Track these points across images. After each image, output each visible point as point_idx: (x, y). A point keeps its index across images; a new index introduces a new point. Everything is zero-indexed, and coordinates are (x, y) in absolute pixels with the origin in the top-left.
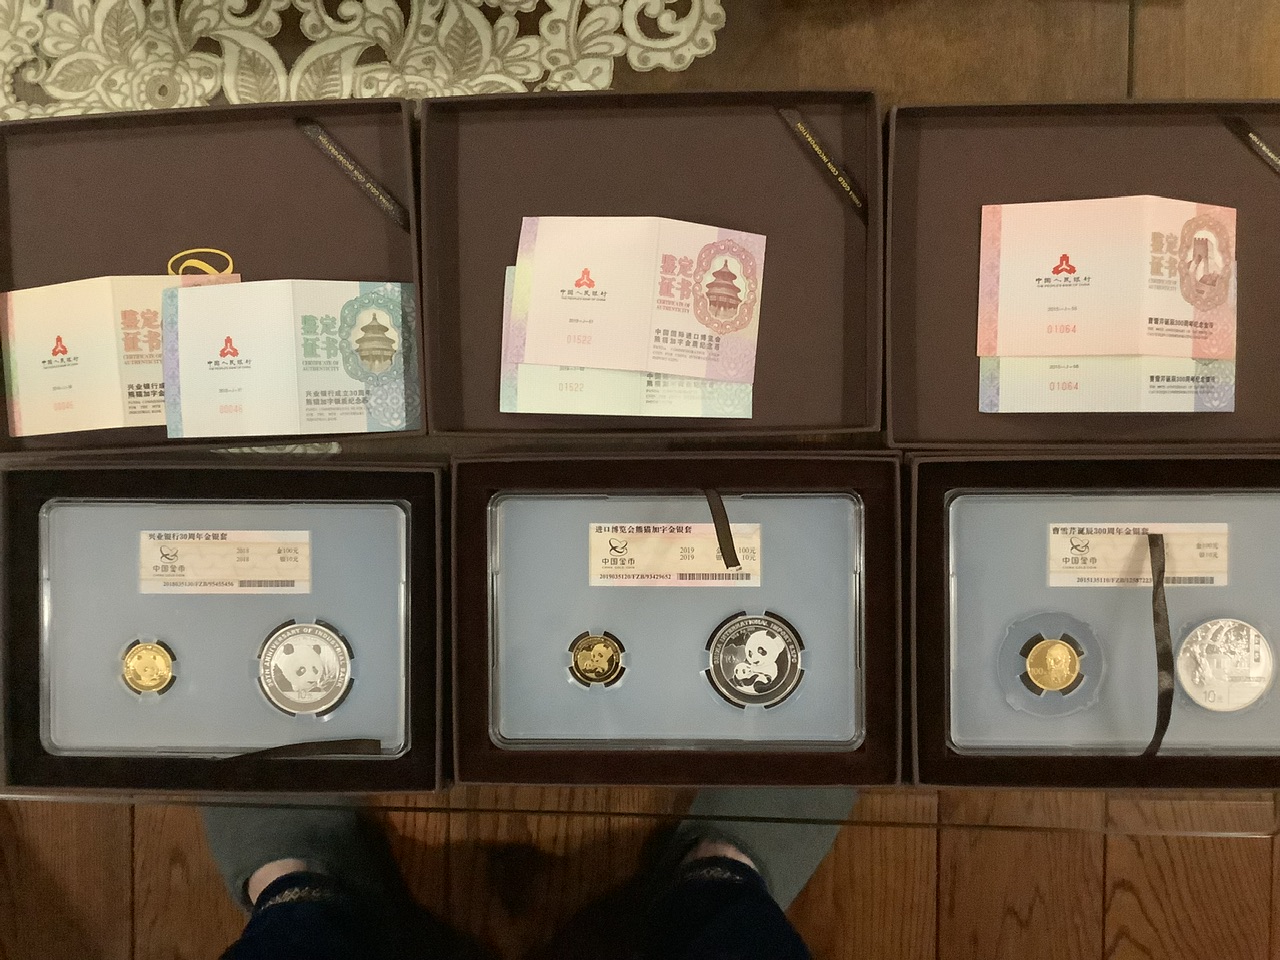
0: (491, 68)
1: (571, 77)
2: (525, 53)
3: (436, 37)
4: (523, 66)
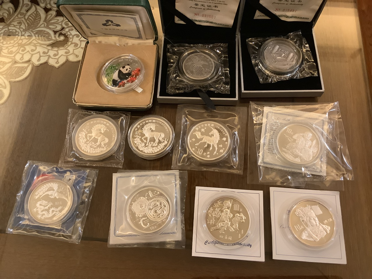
0: (43, 26)
1: (72, 30)
2: (57, 22)
3: (25, 16)
4: (54, 26)
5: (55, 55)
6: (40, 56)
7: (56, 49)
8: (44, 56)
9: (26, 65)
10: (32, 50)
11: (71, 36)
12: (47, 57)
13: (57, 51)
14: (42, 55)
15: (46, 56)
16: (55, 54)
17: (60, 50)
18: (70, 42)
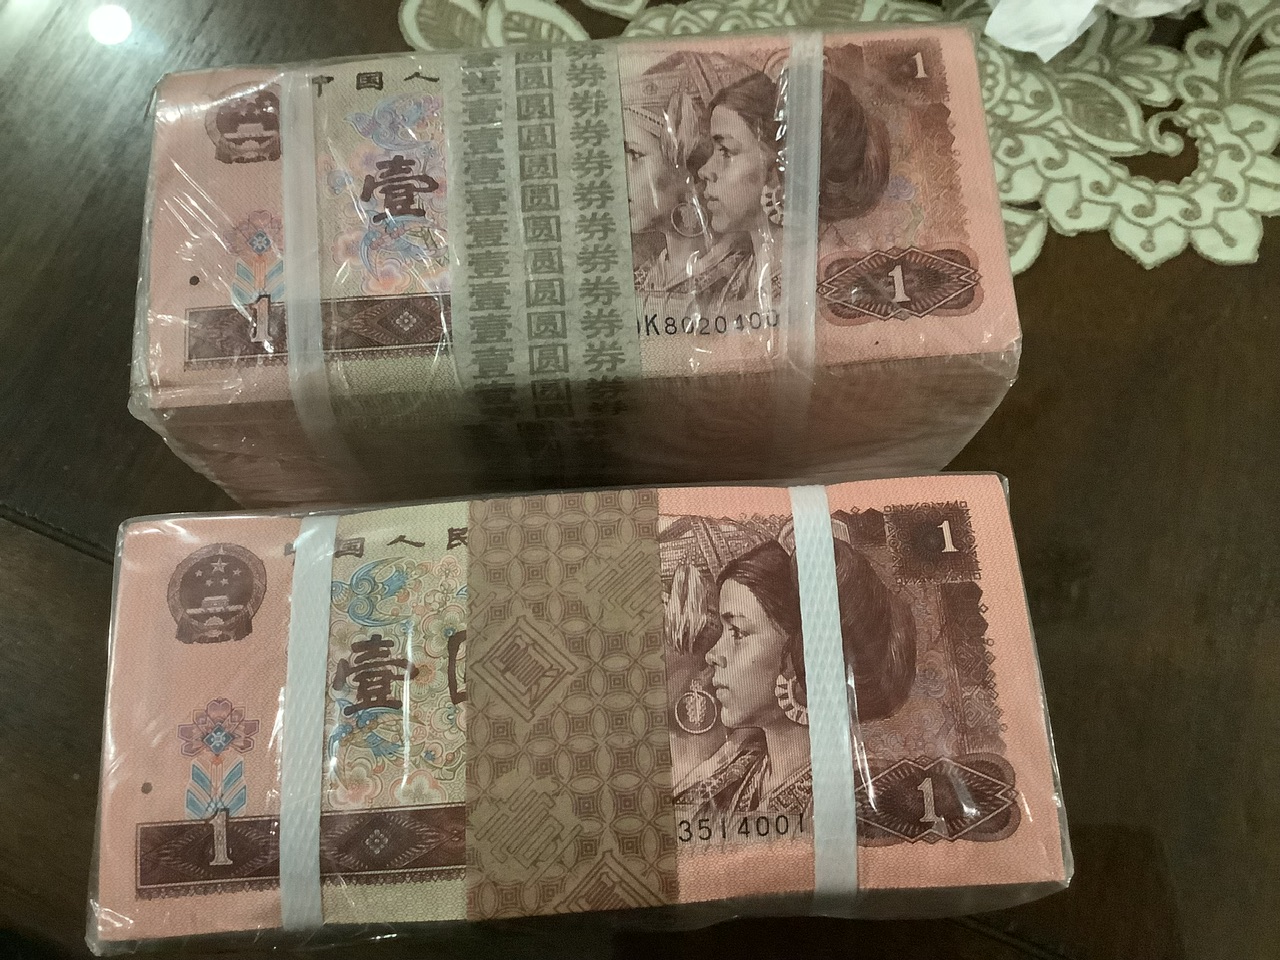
1: (1215, 120)
2: (1154, 66)
4: (1143, 80)
5: (1141, 211)
6: (1081, 196)
7: (1145, 184)
8: (1097, 203)
9: (1021, 218)
10: (1051, 163)
11: (1208, 148)
12: (1108, 210)
13: (1150, 195)
14: (1087, 193)
15: (1104, 204)
16: (1141, 207)
17: (1163, 193)
18: (1206, 170)
